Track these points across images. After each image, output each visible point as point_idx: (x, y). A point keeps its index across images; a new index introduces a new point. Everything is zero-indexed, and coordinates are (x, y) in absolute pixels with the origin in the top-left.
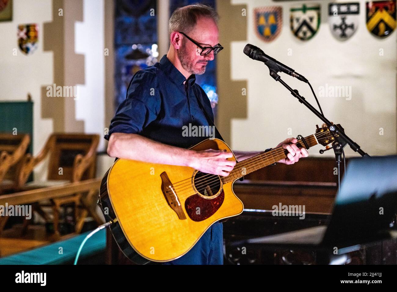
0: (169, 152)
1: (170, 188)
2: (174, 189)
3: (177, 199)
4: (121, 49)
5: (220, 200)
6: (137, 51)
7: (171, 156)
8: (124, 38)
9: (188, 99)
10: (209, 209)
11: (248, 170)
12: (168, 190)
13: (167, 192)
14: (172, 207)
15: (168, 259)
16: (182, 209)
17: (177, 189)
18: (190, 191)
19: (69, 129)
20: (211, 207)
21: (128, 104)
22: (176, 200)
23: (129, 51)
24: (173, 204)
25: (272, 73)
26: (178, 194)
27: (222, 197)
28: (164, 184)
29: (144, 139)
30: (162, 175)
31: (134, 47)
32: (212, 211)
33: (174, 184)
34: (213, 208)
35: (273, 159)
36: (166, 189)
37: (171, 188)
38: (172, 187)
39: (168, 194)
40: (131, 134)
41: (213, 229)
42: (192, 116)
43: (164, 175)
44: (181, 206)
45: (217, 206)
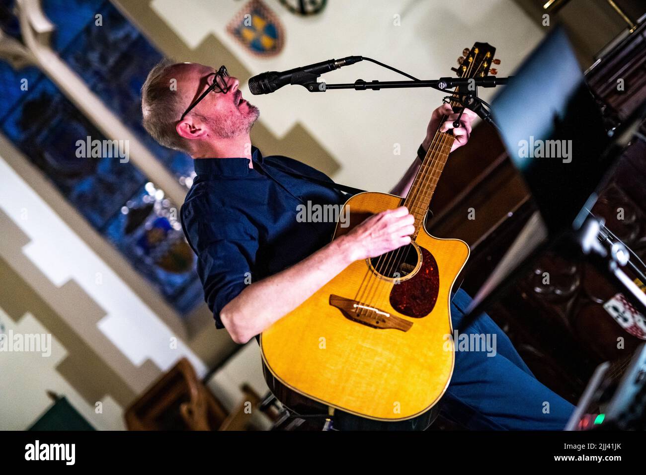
0: (312, 266)
1: (357, 308)
2: (363, 304)
3: (377, 312)
4: (111, 229)
5: (429, 262)
6: (133, 212)
7: (318, 269)
8: (102, 212)
9: (274, 180)
10: (428, 286)
11: (427, 196)
12: (357, 312)
13: (358, 315)
14: (382, 326)
15: (440, 392)
16: (395, 318)
17: (366, 300)
18: (383, 287)
19: (139, 387)
20: (429, 281)
21: (206, 260)
22: (377, 314)
23: (124, 222)
24: (379, 322)
25: (311, 88)
26: (372, 304)
27: (428, 257)
28: (345, 309)
29: (265, 281)
30: (332, 303)
31: (125, 210)
32: (433, 283)
33: (356, 297)
34: (430, 279)
35: (441, 155)
36: (353, 312)
37: (358, 306)
38: (358, 303)
39: (363, 316)
40: (243, 292)
41: (456, 304)
42: (299, 197)
43: (333, 300)
44: (391, 315)
45: (433, 273)
